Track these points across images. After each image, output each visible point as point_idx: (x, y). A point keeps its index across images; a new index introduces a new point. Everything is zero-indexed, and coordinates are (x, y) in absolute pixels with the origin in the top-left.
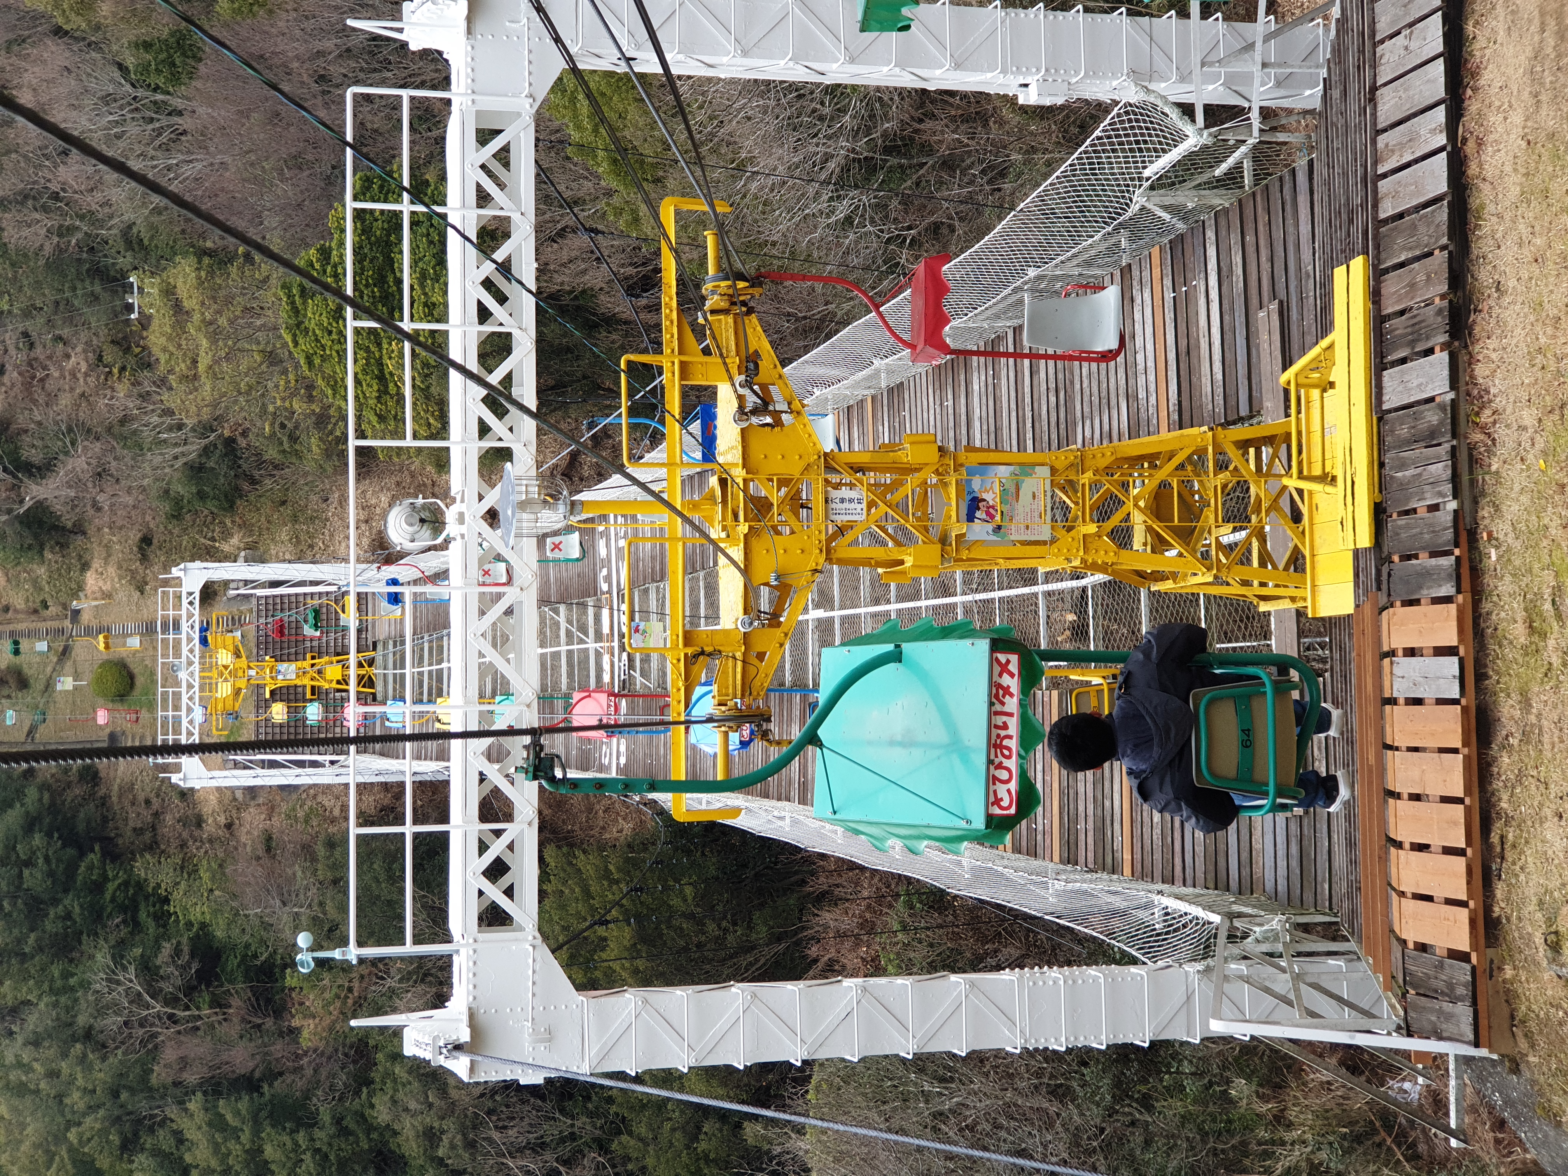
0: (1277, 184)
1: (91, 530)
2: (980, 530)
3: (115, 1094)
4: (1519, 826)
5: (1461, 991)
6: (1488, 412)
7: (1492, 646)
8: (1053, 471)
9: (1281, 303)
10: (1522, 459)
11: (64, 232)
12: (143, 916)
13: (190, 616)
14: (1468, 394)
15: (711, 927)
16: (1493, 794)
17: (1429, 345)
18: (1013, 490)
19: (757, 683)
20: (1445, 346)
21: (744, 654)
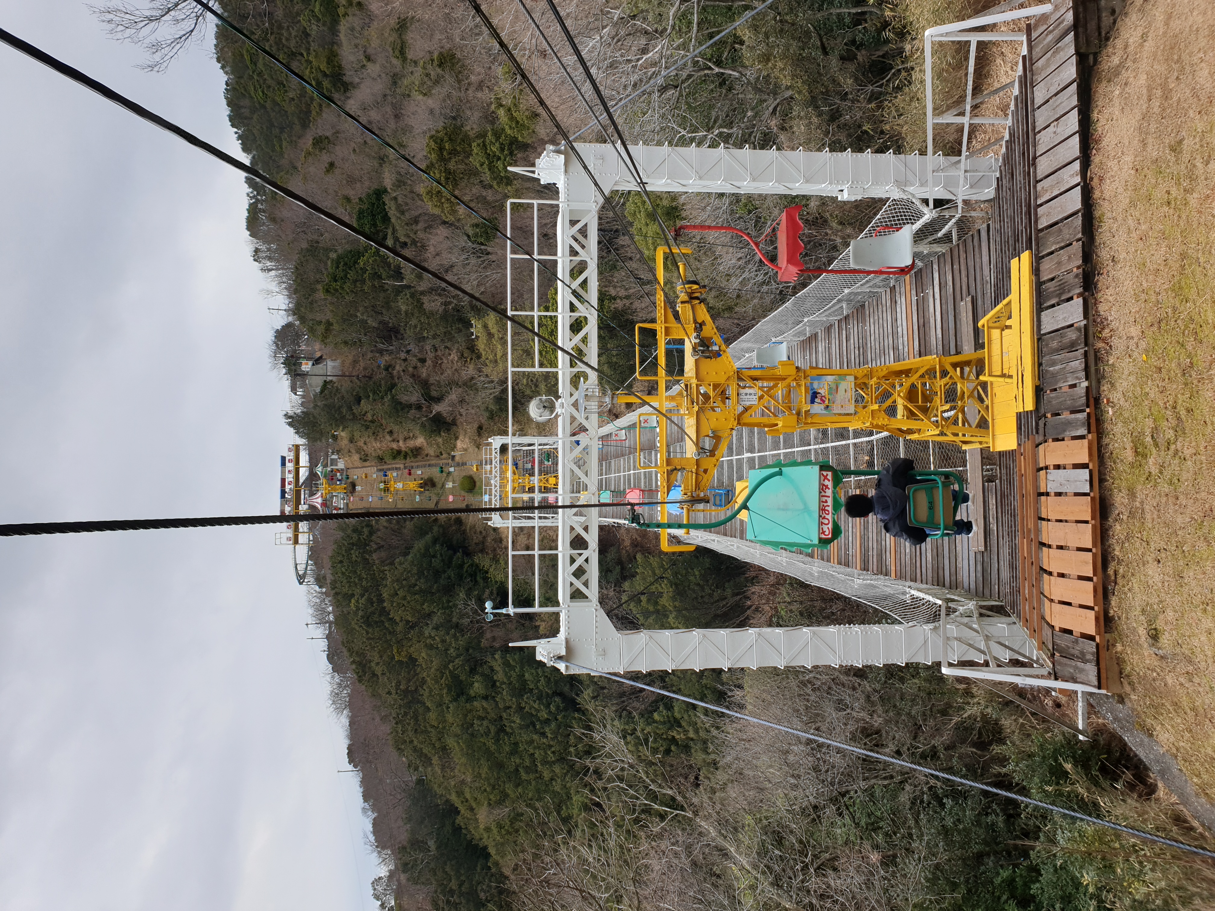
0: (971, 238)
1: (458, 422)
2: (817, 408)
3: (468, 650)
4: (1127, 565)
5: (1089, 657)
6: (1107, 331)
7: (1109, 463)
8: (856, 378)
9: (973, 297)
10: (1130, 356)
11: (446, 304)
12: (478, 578)
13: (496, 458)
14: (1094, 321)
15: (707, 590)
16: (1109, 546)
17: (1070, 295)
18: (835, 387)
19: (703, 483)
20: (1079, 295)
21: (697, 470)
